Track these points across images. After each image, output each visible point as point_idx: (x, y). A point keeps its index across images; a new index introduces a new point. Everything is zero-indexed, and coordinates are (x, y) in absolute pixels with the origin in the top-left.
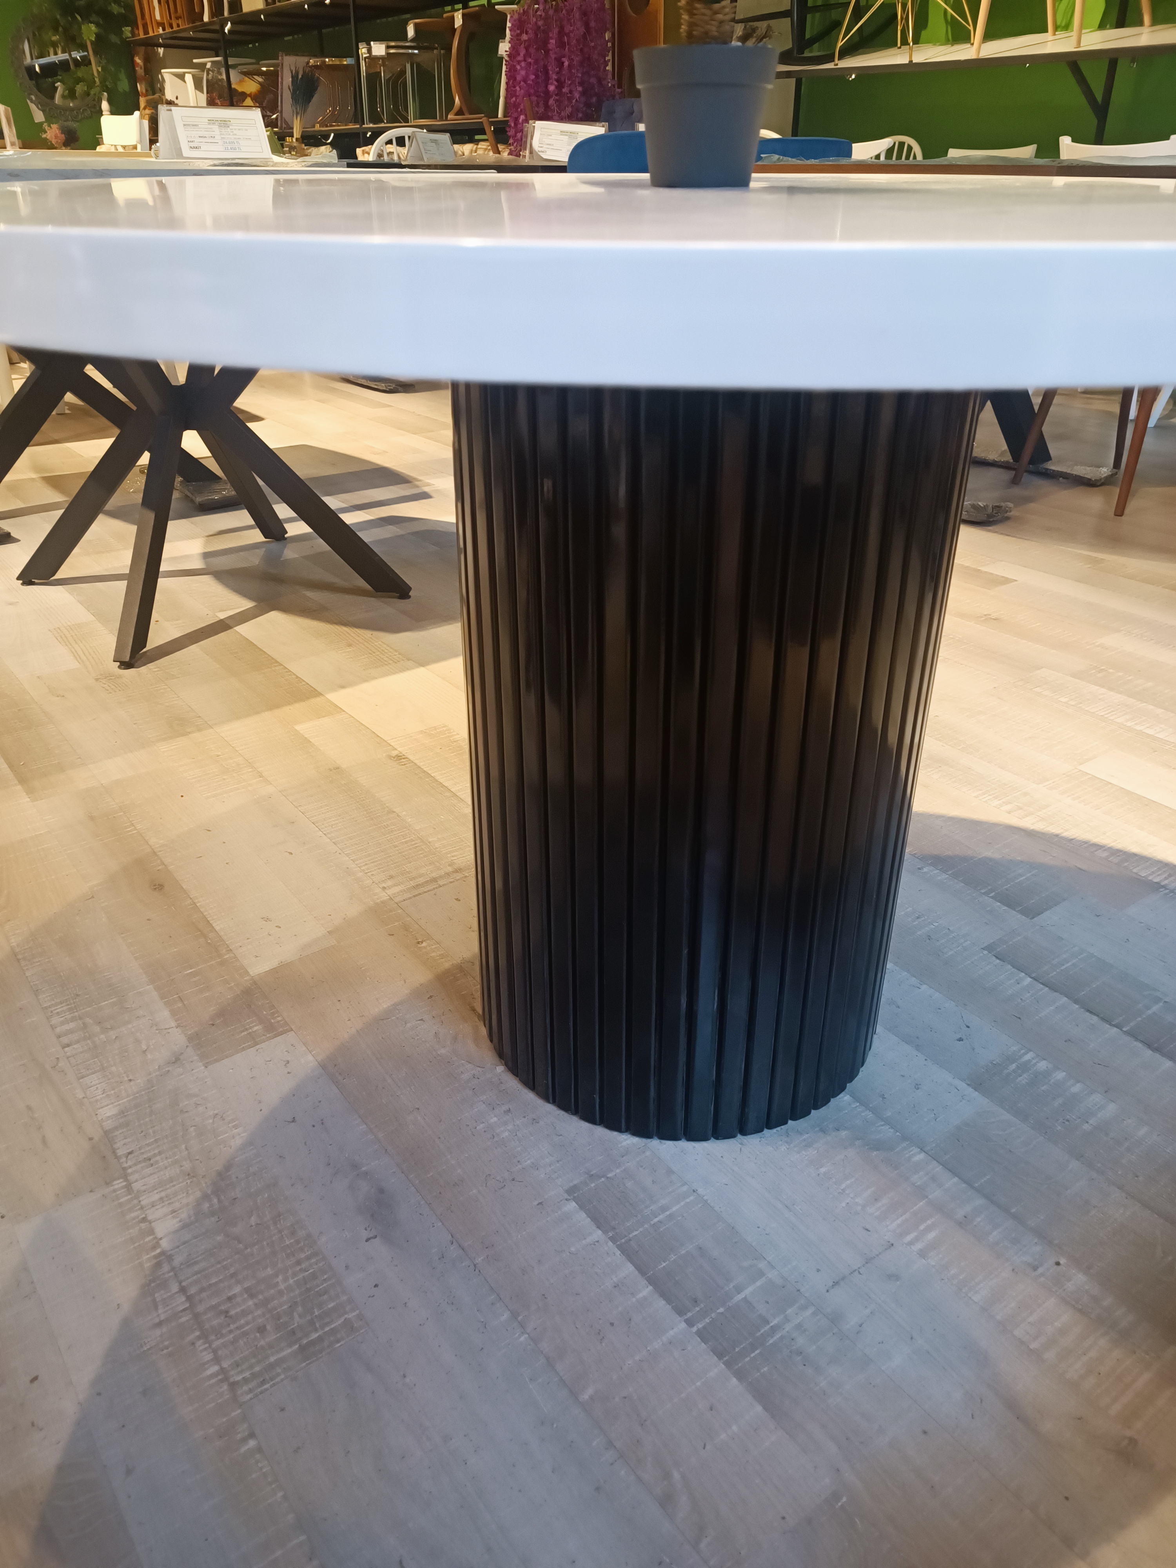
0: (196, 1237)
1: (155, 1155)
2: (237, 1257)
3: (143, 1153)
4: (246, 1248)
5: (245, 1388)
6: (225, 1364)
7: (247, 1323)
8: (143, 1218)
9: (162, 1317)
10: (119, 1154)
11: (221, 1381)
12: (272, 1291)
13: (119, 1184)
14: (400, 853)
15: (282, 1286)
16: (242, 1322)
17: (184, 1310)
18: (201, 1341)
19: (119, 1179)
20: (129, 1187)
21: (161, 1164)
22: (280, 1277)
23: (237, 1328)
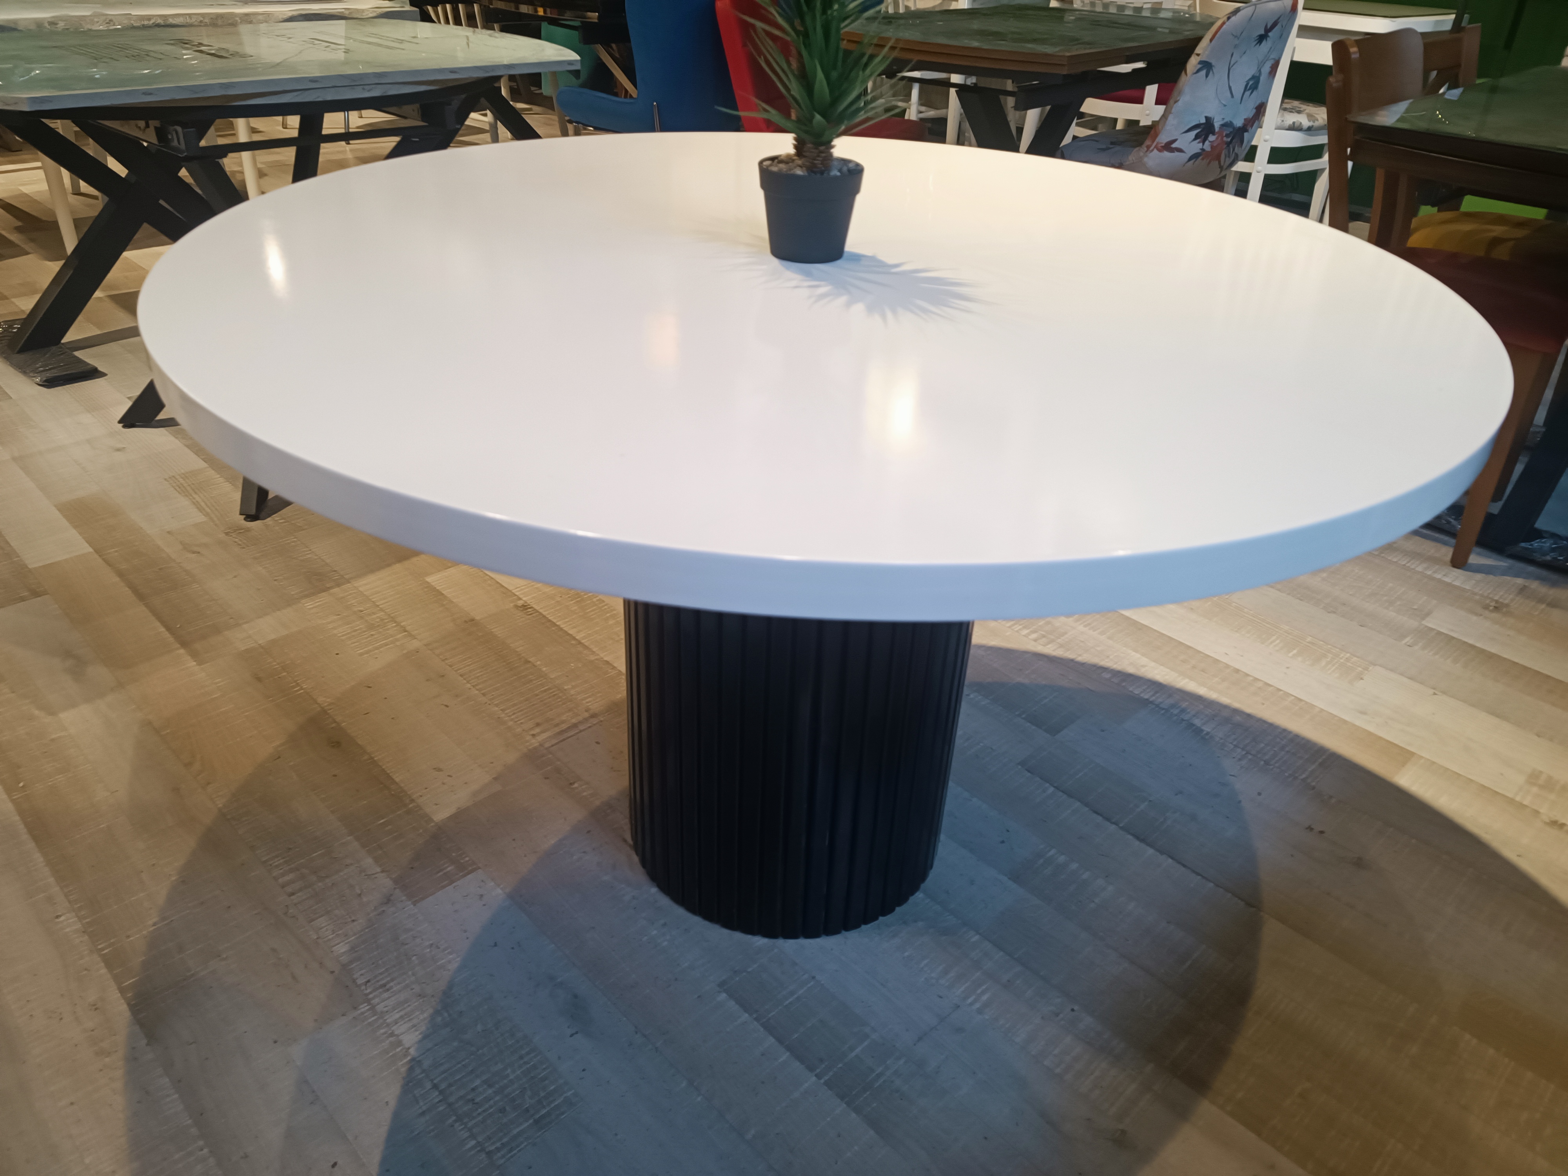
0: (436, 1045)
1: (388, 982)
2: (472, 1057)
3: (378, 981)
4: (478, 1050)
5: (499, 1155)
6: (480, 1139)
7: (491, 1107)
8: (391, 1033)
9: (424, 1108)
10: (358, 983)
11: (479, 1151)
12: (505, 1081)
13: (364, 1007)
14: (542, 701)
15: (511, 1077)
16: (487, 1106)
17: (440, 1101)
18: (457, 1124)
19: (364, 1003)
20: (373, 1008)
21: (395, 989)
22: (509, 1071)
23: (484, 1111)
